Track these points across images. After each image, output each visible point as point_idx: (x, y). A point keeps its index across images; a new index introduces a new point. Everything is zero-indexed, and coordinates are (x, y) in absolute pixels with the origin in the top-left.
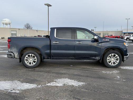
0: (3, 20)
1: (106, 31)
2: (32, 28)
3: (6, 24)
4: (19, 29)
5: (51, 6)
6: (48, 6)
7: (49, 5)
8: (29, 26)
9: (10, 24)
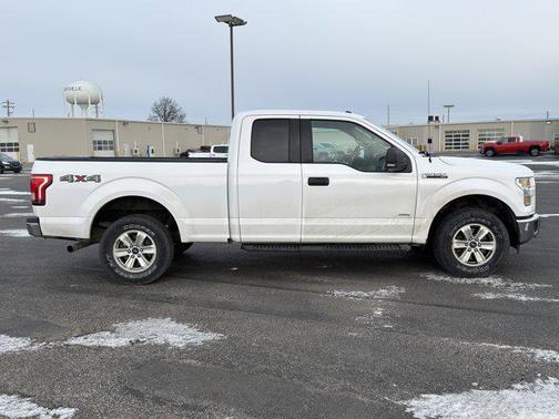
0: (70, 86)
1: (493, 120)
2: (182, 117)
3: (83, 103)
4: (125, 123)
5: (241, 23)
6: (231, 26)
7: (234, 22)
8: (173, 110)
9: (95, 102)
